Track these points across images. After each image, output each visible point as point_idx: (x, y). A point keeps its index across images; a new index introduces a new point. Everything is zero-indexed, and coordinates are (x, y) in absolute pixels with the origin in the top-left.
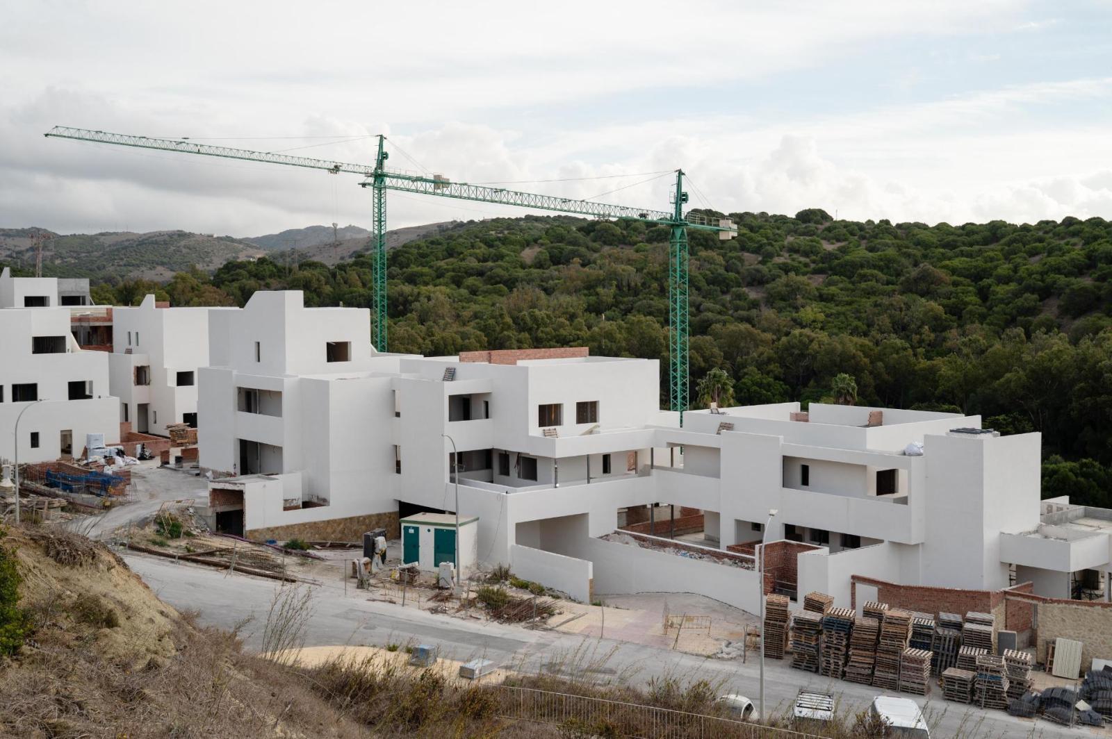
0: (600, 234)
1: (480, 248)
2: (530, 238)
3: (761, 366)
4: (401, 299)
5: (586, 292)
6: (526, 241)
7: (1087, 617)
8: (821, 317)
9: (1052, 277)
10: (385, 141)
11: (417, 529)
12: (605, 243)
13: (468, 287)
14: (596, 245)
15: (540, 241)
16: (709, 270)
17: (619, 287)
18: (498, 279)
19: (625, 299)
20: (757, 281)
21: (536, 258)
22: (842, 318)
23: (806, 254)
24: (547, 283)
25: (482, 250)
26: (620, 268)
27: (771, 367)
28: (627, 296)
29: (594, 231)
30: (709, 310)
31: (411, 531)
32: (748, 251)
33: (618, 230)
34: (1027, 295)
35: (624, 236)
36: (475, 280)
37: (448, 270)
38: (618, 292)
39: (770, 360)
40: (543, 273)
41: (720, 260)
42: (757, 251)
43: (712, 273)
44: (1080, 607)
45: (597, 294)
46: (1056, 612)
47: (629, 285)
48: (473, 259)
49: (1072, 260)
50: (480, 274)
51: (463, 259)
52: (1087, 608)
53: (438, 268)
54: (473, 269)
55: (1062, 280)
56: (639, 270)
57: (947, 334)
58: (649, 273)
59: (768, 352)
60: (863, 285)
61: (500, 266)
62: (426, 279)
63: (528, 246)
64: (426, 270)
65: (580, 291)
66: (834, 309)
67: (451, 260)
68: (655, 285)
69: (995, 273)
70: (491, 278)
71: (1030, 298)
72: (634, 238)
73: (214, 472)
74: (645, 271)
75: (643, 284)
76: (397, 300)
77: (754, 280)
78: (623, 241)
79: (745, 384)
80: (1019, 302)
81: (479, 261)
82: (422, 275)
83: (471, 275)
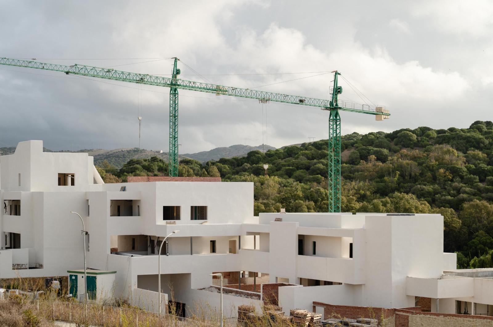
0: (400, 140)
1: (311, 150)
5: (378, 180)
6: (345, 145)
7: (435, 322)
10: (178, 62)
11: (76, 276)
12: (404, 146)
13: (296, 177)
14: (397, 148)
15: (356, 145)
16: (474, 164)
17: (402, 176)
18: (318, 171)
21: (350, 156)
24: (353, 174)
28: (408, 182)
29: (396, 137)
30: (465, 192)
31: (74, 278)
33: (415, 137)
35: (418, 141)
36: (302, 172)
37: (284, 166)
38: (401, 180)
40: (352, 167)
43: (476, 166)
44: (431, 316)
45: (385, 181)
46: (418, 319)
47: (410, 175)
50: (307, 168)
51: (297, 158)
52: (435, 317)
54: (302, 164)
56: (420, 164)
61: (322, 163)
63: (346, 148)
65: (374, 179)
68: (429, 174)
70: (313, 170)
72: (426, 142)
74: (424, 165)
75: (421, 174)
78: (417, 145)
79: (474, 243)
81: (308, 159)
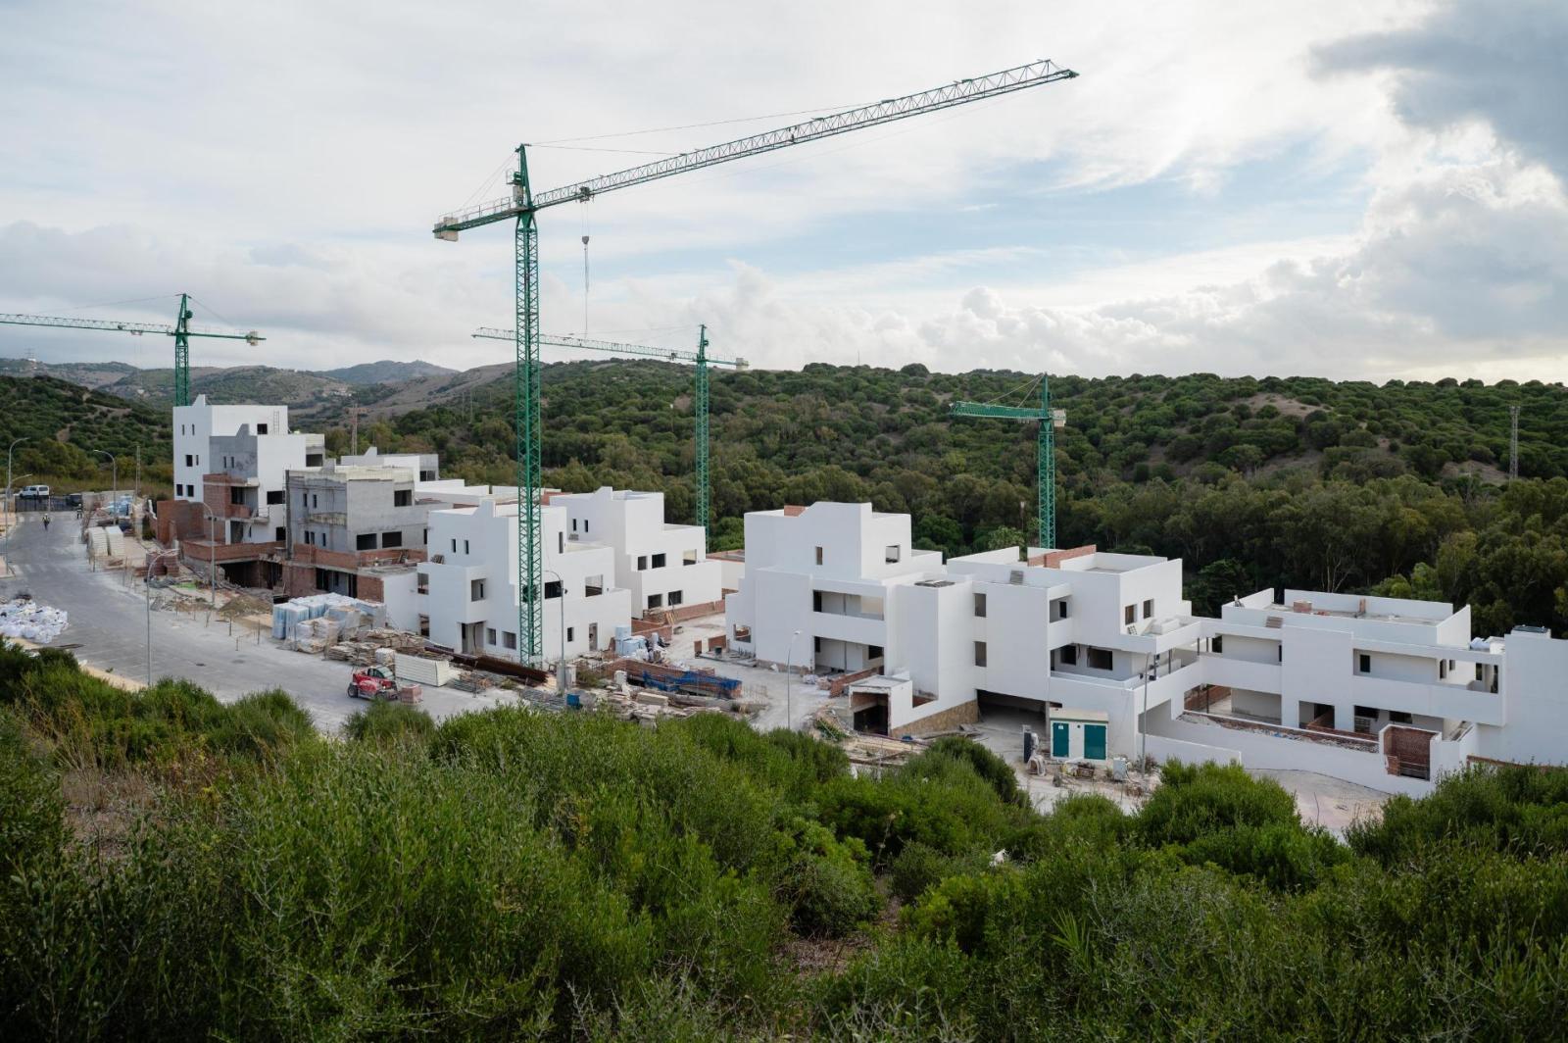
2: (679, 389)
3: (935, 505)
4: (584, 447)
6: (676, 391)
8: (964, 461)
9: (1153, 429)
11: (1066, 726)
12: (746, 393)
13: (638, 434)
15: (688, 391)
17: (780, 435)
18: (664, 427)
19: (788, 446)
20: (891, 428)
21: (690, 407)
22: (979, 461)
23: (924, 404)
25: (638, 400)
26: (777, 417)
27: (943, 507)
28: (789, 443)
29: (733, 382)
31: (1061, 728)
32: (875, 401)
33: (756, 382)
34: (1137, 444)
35: (764, 387)
36: (642, 427)
37: (613, 419)
38: (779, 439)
39: (940, 502)
41: (856, 409)
42: (885, 401)
45: (762, 441)
47: (788, 433)
48: (634, 408)
49: (1165, 413)
50: (645, 422)
51: (624, 408)
53: (603, 417)
54: (636, 417)
55: (1163, 431)
56: (793, 419)
57: (1078, 476)
58: (802, 423)
59: (939, 495)
60: (988, 433)
61: (663, 415)
62: (597, 426)
63: (678, 396)
64: (593, 418)
66: (973, 454)
67: (611, 408)
69: (1098, 423)
70: (657, 426)
71: (1139, 447)
72: (772, 389)
73: (778, 665)
75: (800, 432)
76: (581, 447)
77: (889, 427)
78: (762, 392)
80: (1131, 449)
81: (640, 410)
82: (592, 423)
83: (636, 424)
